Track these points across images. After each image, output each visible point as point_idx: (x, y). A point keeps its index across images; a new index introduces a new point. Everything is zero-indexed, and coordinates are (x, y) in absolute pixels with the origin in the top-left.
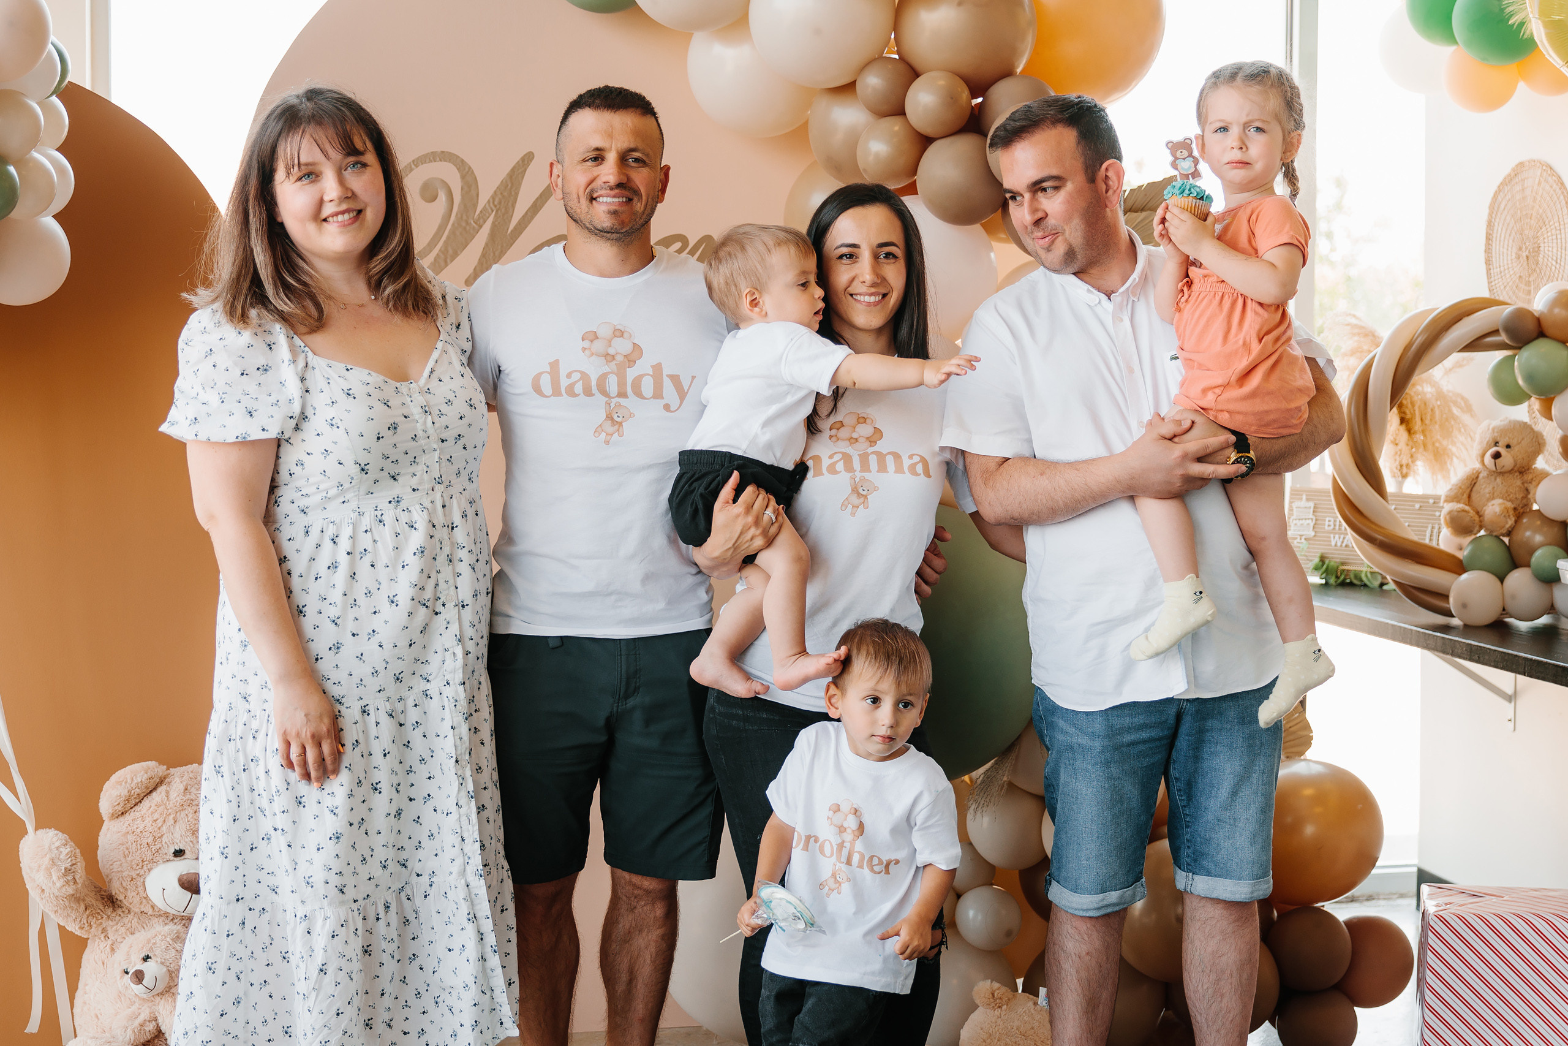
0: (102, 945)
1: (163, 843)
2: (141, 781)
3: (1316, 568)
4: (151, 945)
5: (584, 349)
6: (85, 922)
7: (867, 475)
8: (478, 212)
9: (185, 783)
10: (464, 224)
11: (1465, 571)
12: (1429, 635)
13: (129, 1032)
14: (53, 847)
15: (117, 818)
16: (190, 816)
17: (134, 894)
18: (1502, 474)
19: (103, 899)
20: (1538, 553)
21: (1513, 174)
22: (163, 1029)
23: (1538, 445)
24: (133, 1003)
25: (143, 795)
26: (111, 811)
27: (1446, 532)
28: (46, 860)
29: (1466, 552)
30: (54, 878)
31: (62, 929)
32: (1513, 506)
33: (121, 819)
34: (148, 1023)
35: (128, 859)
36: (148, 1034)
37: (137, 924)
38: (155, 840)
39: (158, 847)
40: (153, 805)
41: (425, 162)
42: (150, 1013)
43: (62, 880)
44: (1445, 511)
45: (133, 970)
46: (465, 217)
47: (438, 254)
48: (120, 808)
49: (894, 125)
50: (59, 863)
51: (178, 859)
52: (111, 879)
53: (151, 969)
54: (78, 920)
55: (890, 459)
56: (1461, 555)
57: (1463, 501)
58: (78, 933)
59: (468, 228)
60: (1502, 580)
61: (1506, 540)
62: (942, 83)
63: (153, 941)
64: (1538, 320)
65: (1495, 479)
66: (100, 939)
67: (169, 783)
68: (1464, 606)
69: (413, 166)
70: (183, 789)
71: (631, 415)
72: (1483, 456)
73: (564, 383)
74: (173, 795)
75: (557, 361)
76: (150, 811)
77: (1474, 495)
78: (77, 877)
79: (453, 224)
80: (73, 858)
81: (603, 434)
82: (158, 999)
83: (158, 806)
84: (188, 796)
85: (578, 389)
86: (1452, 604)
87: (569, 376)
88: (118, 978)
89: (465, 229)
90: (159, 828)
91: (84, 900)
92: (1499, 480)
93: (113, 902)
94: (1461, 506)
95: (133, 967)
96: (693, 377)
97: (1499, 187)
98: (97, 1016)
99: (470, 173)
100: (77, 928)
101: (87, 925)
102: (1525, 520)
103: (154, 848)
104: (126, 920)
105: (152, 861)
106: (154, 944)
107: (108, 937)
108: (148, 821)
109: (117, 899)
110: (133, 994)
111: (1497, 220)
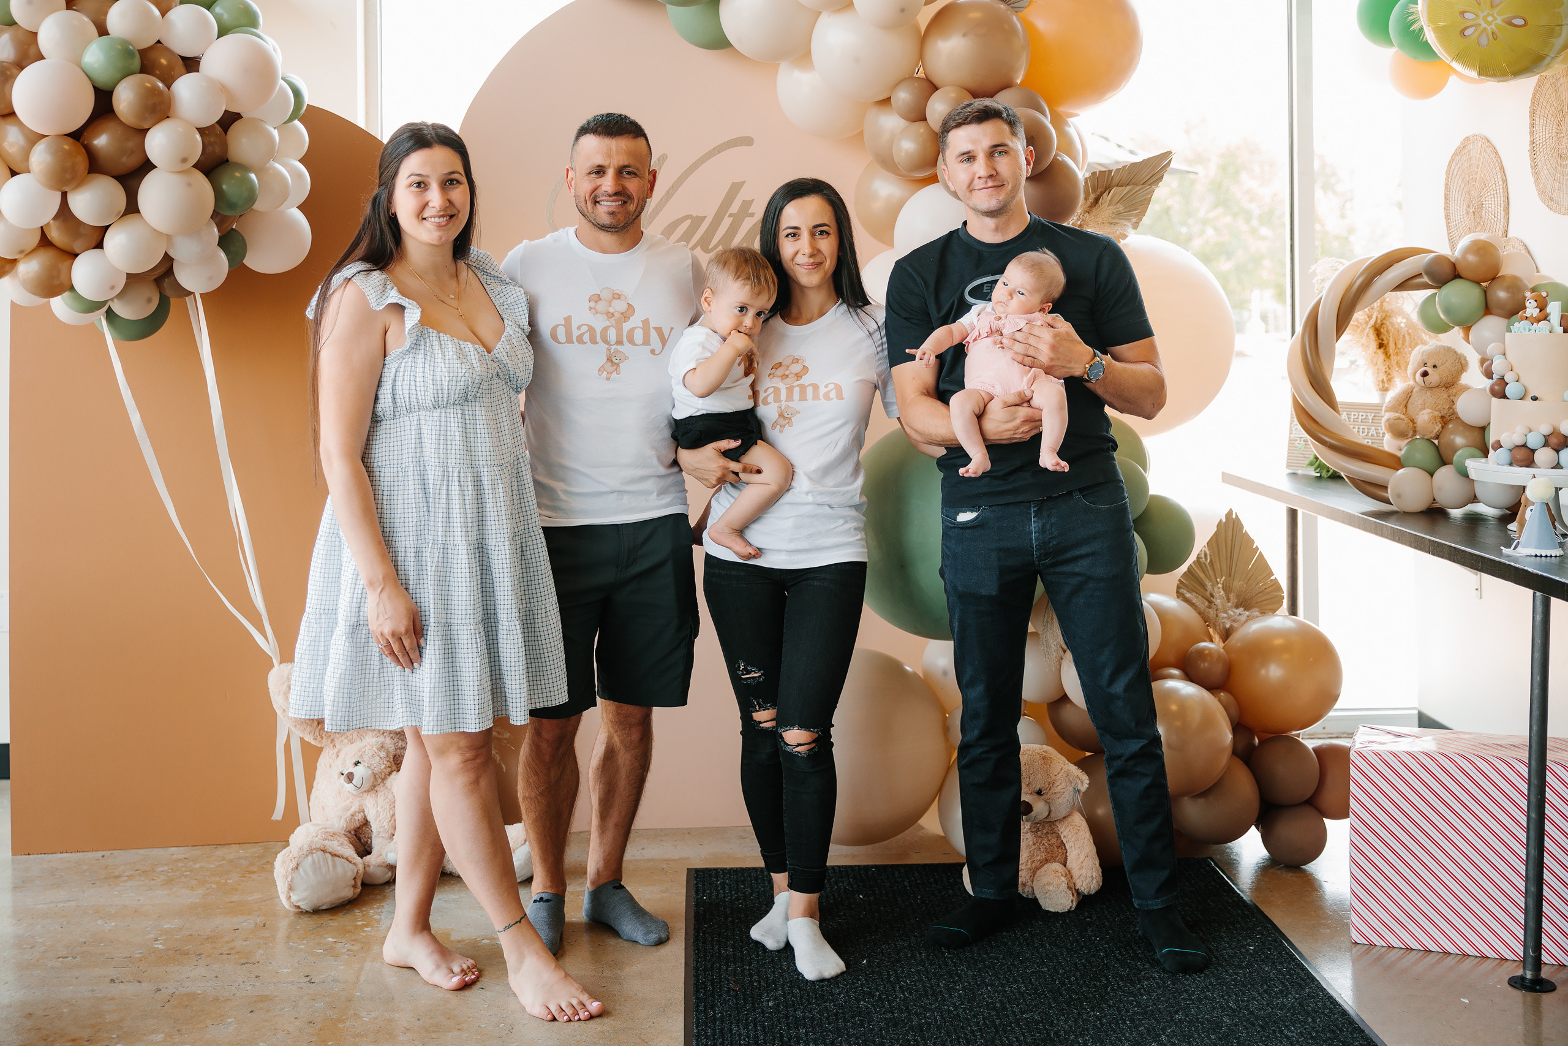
3: (1311, 464)
4: (361, 753)
5: (590, 309)
6: (318, 735)
7: (790, 404)
11: (1402, 467)
12: (1367, 519)
13: (343, 820)
18: (1431, 388)
20: (1458, 453)
21: (1462, 147)
22: (369, 819)
23: (1461, 365)
24: (348, 798)
27: (1388, 437)
28: (286, 688)
29: (1403, 452)
31: (302, 739)
32: (1440, 415)
34: (357, 814)
36: (357, 823)
42: (360, 806)
44: (1384, 419)
45: (346, 773)
53: (360, 772)
54: (313, 733)
55: (810, 390)
56: (1400, 454)
57: (1399, 411)
58: (313, 743)
60: (1432, 475)
61: (1436, 442)
63: (363, 750)
64: (1454, 265)
65: (1426, 393)
68: (1399, 496)
71: (626, 358)
72: (1415, 374)
73: (575, 333)
75: (570, 317)
77: (1409, 405)
81: (605, 373)
82: (365, 795)
85: (586, 338)
86: (1390, 494)
87: (579, 328)
88: (337, 778)
92: (1429, 393)
94: (1397, 415)
96: (672, 329)
97: (1452, 157)
98: (324, 808)
100: (312, 739)
102: (1450, 426)
106: (364, 752)
107: (334, 746)
110: (346, 791)
111: (1452, 184)
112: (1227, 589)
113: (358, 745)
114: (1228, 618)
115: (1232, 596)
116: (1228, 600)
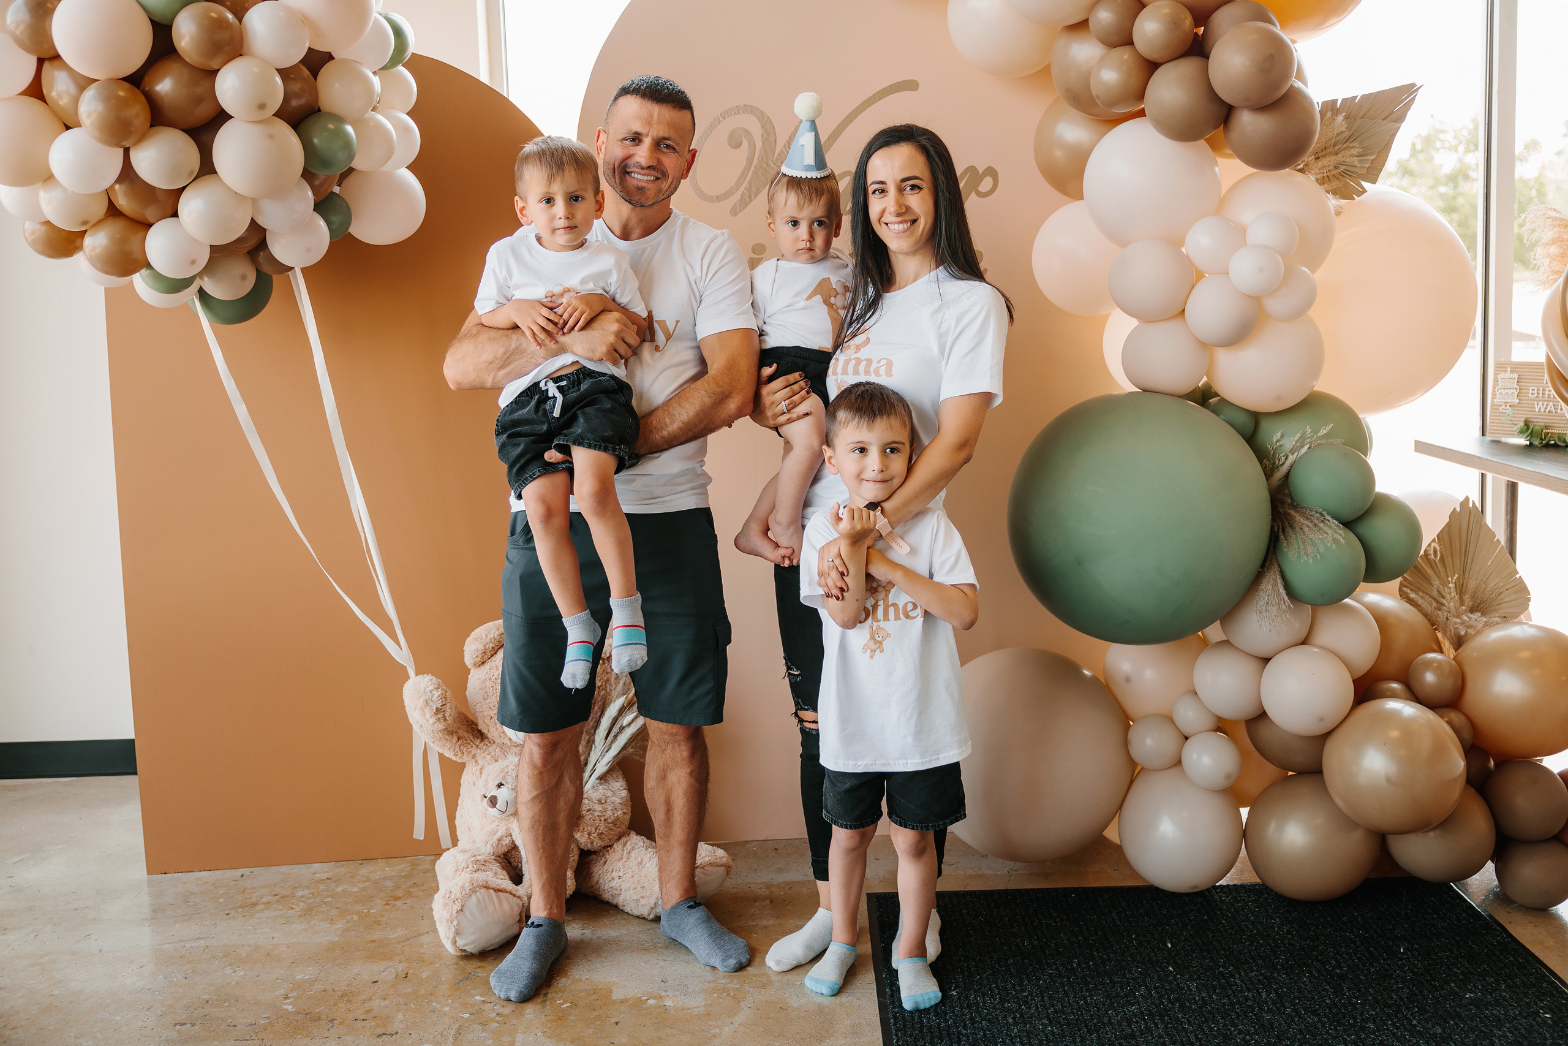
2: (494, 637)
3: (1521, 431)
4: (504, 772)
6: (459, 751)
8: (776, 155)
10: (764, 166)
13: (490, 845)
14: (427, 690)
15: (479, 666)
17: (494, 729)
19: (474, 731)
25: (495, 649)
26: (473, 662)
28: (421, 702)
30: (428, 716)
31: (441, 756)
34: (505, 838)
35: (487, 701)
36: (505, 848)
41: (731, 115)
42: (507, 830)
43: (434, 718)
45: (490, 795)
46: (765, 160)
47: (743, 192)
48: (479, 659)
49: (1124, 55)
52: (477, 718)
53: (503, 795)
54: (453, 749)
55: (863, 365)
58: (454, 758)
59: (768, 169)
62: (1166, 11)
63: (506, 770)
66: (472, 764)
69: (721, 118)
78: (447, 715)
79: (756, 166)
88: (479, 801)
89: (765, 169)
91: (456, 733)
93: (480, 735)
95: (490, 792)
99: (768, 122)
100: (452, 754)
101: (460, 753)
104: (491, 749)
106: (507, 772)
107: (477, 763)
109: (483, 733)
110: (490, 815)
112: (1461, 589)
113: (501, 764)
114: (1462, 623)
115: (1467, 598)
116: (1462, 602)
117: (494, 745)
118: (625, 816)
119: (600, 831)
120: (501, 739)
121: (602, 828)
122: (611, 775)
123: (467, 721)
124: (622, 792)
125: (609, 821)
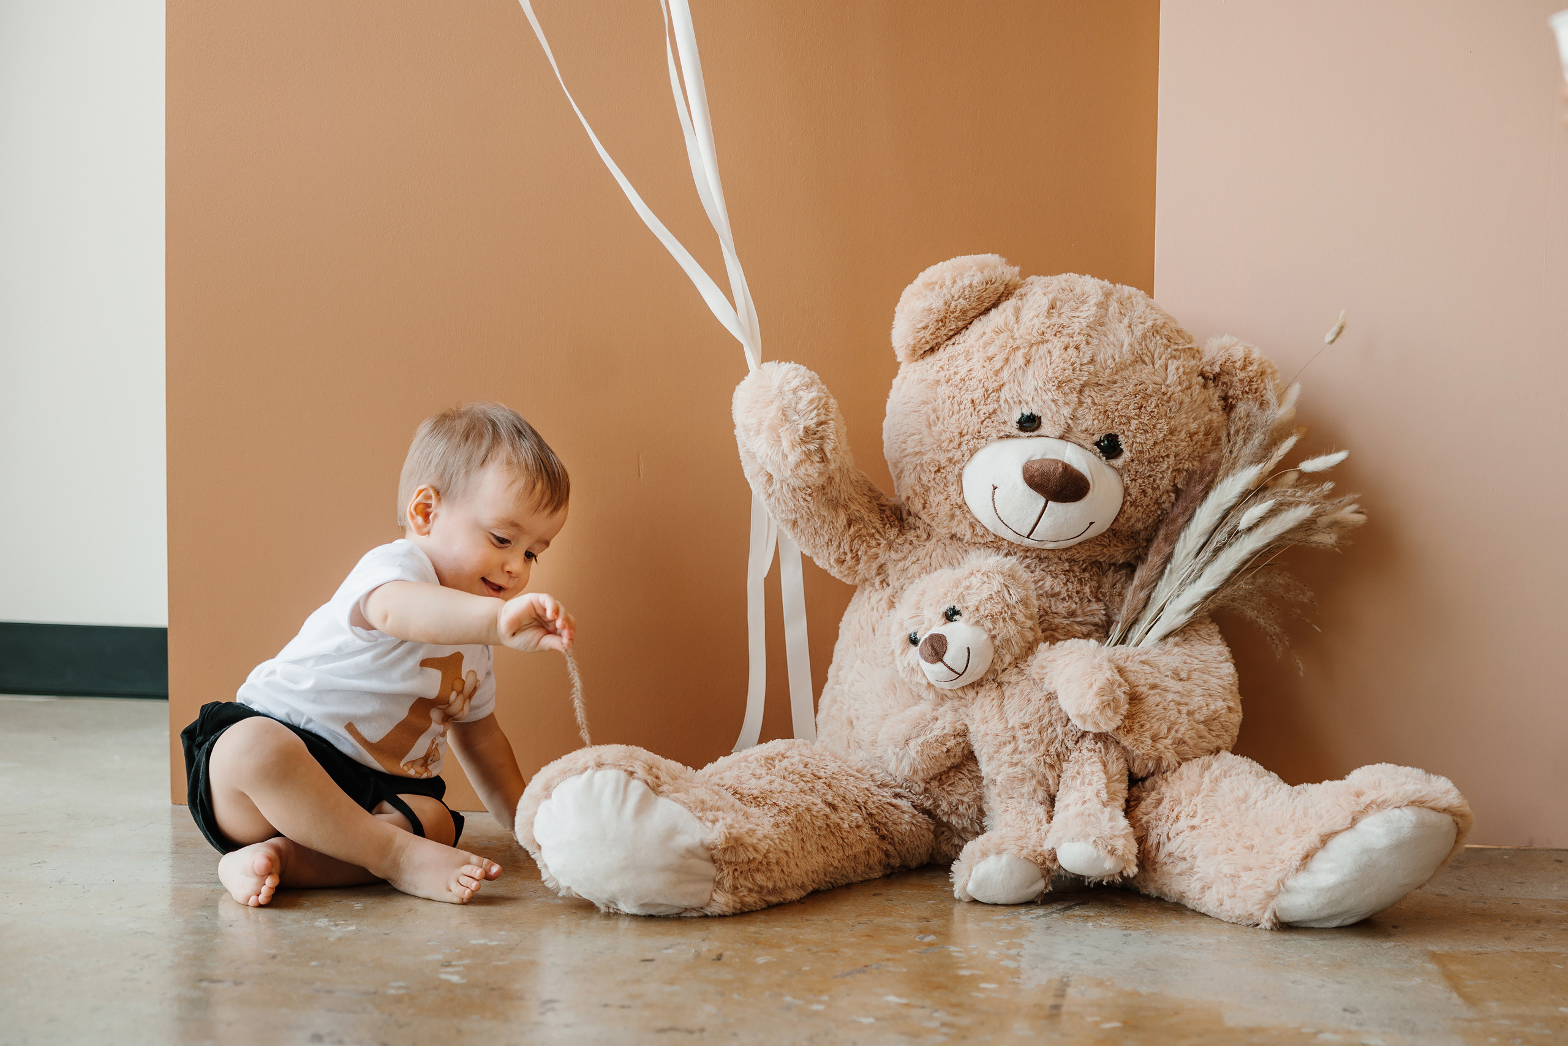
0: (875, 597)
1: (1002, 402)
2: (970, 286)
4: (961, 590)
6: (847, 550)
9: (1051, 296)
14: (786, 388)
15: (922, 355)
16: (1056, 353)
17: (941, 498)
19: (883, 510)
22: (976, 747)
25: (971, 314)
26: (911, 341)
28: (772, 412)
30: (784, 445)
33: (930, 359)
34: (950, 737)
35: (935, 430)
37: (941, 560)
38: (986, 397)
39: (991, 408)
40: (988, 330)
42: (955, 721)
43: (798, 450)
45: (927, 636)
48: (927, 334)
50: (796, 417)
51: (1027, 434)
52: (901, 472)
53: (959, 634)
63: (966, 583)
66: (873, 585)
67: (1022, 297)
70: (1046, 308)
74: (1027, 315)
76: (981, 342)
80: (822, 411)
82: (971, 694)
83: (998, 332)
84: (1054, 320)
88: (898, 651)
90: (997, 373)
91: (846, 507)
93: (901, 520)
95: (927, 630)
100: (832, 561)
101: (850, 556)
103: (984, 410)
104: (921, 552)
105: (978, 435)
106: (968, 588)
107: (886, 582)
108: (978, 359)
109: (909, 513)
110: (924, 682)
117: (928, 544)
118: (1232, 715)
119: (1179, 736)
120: (955, 523)
121: (1183, 729)
122: (1196, 631)
123: (870, 490)
124: (1222, 665)
125: (1197, 716)
